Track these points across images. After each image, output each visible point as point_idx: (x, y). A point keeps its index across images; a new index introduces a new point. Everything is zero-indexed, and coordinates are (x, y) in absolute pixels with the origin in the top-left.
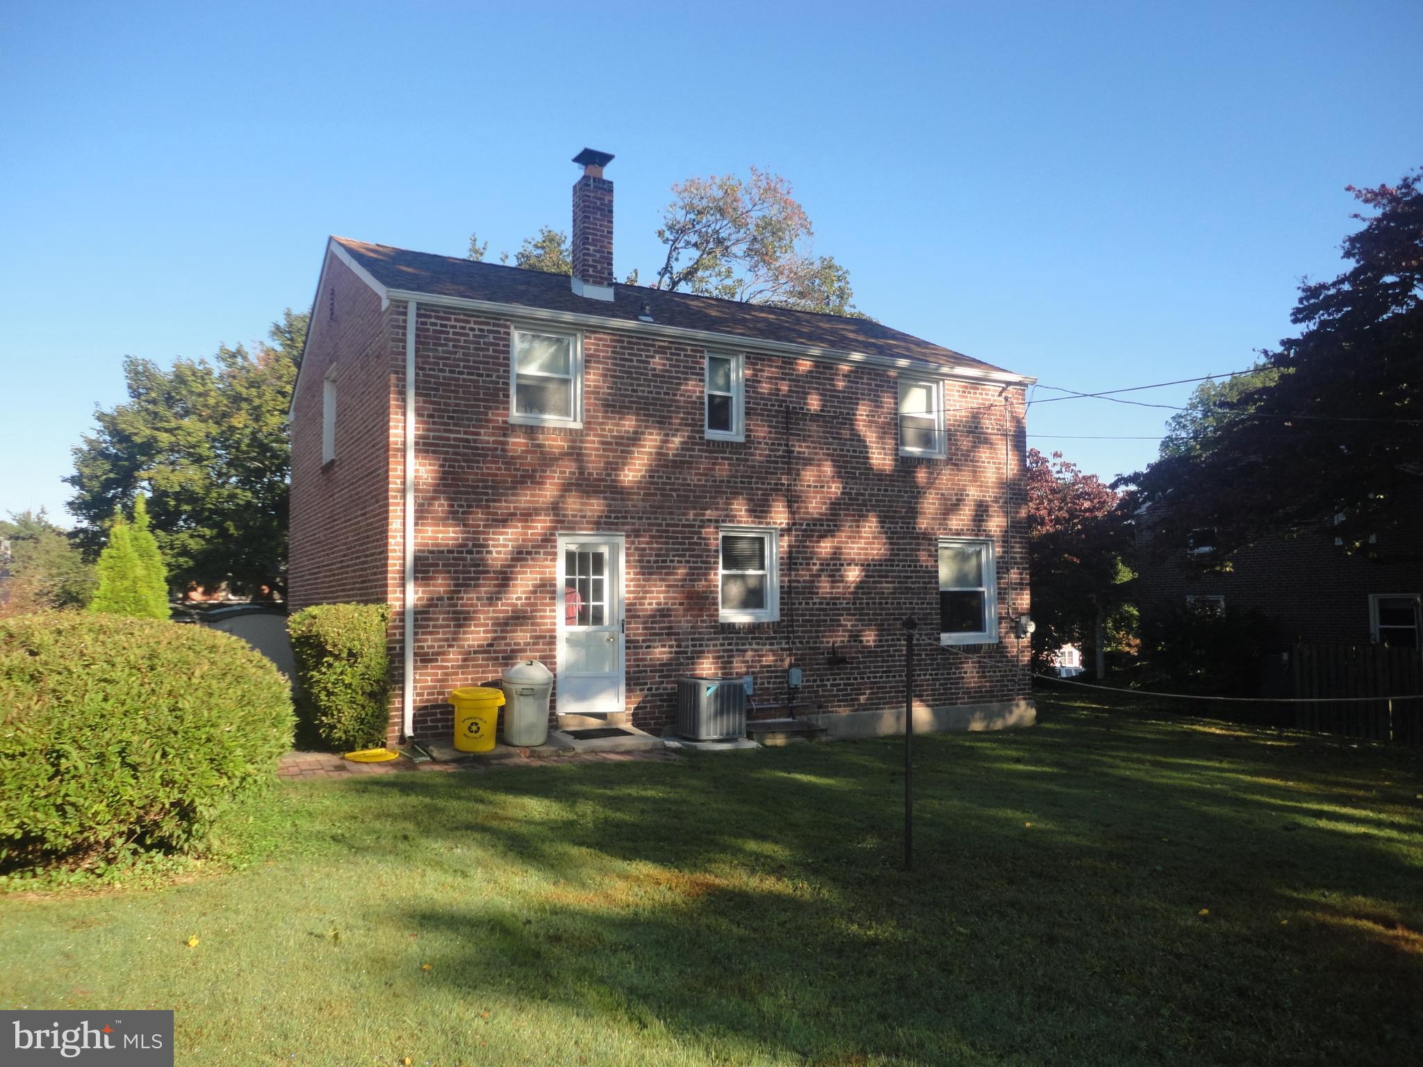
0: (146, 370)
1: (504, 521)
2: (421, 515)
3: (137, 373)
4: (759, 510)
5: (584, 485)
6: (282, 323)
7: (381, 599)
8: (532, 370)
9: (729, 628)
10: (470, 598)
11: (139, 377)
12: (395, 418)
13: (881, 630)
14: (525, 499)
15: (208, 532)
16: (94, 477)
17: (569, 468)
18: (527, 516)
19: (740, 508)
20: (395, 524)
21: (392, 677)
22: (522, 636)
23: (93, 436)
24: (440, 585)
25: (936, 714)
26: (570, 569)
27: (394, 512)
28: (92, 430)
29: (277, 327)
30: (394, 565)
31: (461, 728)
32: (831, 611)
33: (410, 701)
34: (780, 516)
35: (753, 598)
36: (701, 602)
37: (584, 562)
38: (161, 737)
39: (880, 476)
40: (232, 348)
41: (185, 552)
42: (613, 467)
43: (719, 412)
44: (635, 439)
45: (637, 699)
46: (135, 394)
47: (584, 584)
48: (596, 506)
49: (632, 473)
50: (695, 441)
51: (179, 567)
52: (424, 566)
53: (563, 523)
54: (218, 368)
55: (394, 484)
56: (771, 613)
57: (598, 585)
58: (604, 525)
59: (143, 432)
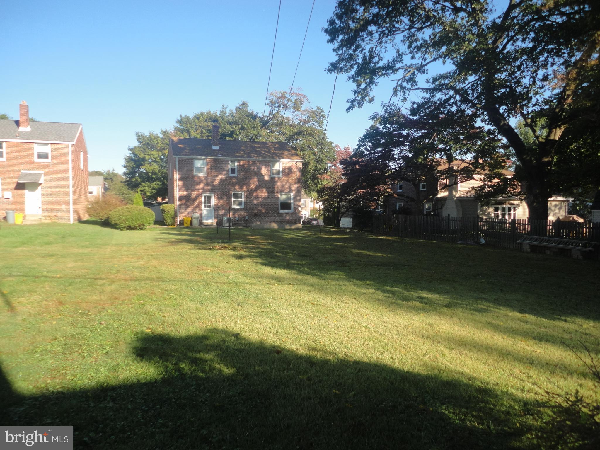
0: (142, 135)
1: (194, 191)
2: (179, 191)
3: (139, 136)
4: (241, 187)
5: (207, 184)
6: (179, 119)
7: (174, 203)
8: (199, 165)
9: (234, 209)
10: (189, 204)
11: (140, 137)
12: (175, 175)
13: (266, 209)
14: (197, 187)
15: (160, 183)
16: (129, 166)
17: (205, 182)
18: (198, 190)
19: (237, 187)
20: (175, 192)
21: (176, 215)
22: (197, 210)
23: (129, 155)
24: (184, 201)
25: (278, 225)
26: (205, 199)
27: (175, 190)
28: (128, 153)
29: (178, 120)
30: (175, 199)
31: (185, 223)
32: (256, 206)
33: (178, 219)
34: (245, 189)
35: (240, 204)
36: (230, 204)
37: (208, 198)
38: (141, 217)
39: (266, 181)
40: (164, 130)
41: (154, 189)
42: (212, 182)
43: (233, 171)
44: (217, 176)
45: (216, 220)
46: (140, 142)
47: (208, 201)
48: (209, 188)
49: (216, 183)
50: (228, 177)
51: (152, 192)
52: (181, 198)
53: (204, 191)
54: (161, 136)
55: (175, 186)
56: (243, 206)
57: (210, 201)
58: (210, 191)
59: (142, 155)
